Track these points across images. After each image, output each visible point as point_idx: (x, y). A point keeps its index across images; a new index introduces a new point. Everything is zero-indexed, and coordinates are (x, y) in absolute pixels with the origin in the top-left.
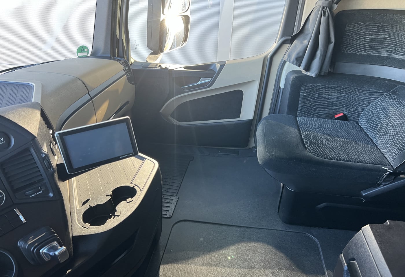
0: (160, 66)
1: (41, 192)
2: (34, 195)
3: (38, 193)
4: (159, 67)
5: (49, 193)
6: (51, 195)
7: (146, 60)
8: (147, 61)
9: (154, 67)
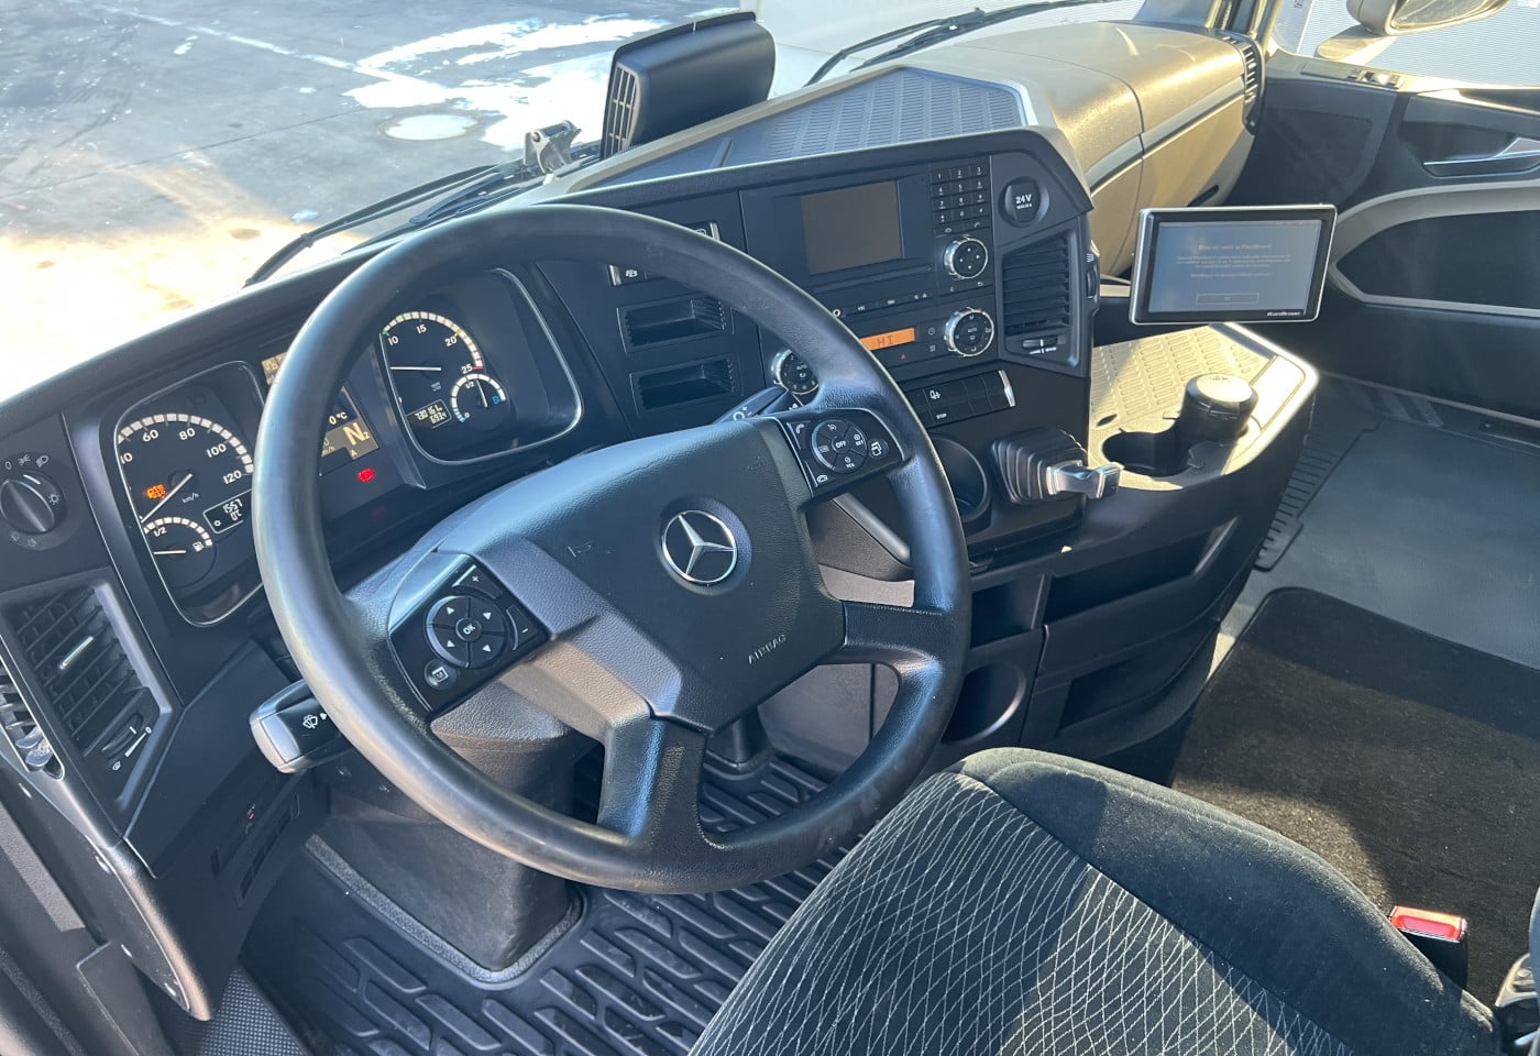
0: (1369, 76)
1: (1054, 349)
2: (1038, 352)
3: (1047, 350)
4: (1365, 80)
5: (1068, 356)
6: (1074, 361)
7: (1316, 51)
8: (1317, 55)
9: (1345, 77)
